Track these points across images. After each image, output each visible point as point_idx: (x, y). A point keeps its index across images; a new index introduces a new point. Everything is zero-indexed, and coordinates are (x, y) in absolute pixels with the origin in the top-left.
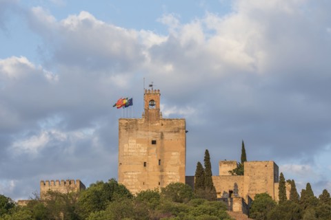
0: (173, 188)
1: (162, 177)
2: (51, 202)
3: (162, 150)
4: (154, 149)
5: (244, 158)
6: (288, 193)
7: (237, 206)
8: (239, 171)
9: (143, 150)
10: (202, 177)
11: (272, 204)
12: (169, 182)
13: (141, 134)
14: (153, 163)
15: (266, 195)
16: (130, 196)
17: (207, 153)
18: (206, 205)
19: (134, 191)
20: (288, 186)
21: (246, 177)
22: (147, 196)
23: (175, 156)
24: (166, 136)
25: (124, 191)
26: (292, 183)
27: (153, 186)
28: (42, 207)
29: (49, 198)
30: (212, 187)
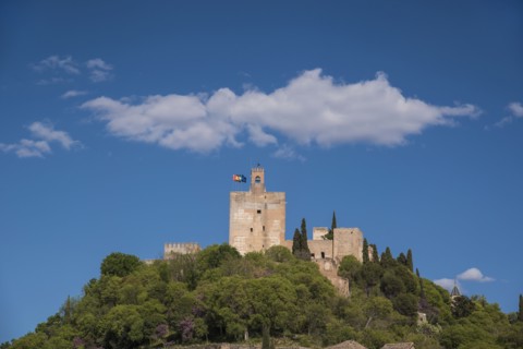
0: (273, 248)
1: (265, 241)
2: (173, 261)
3: (266, 218)
4: (259, 217)
5: (334, 225)
6: (370, 255)
7: (328, 266)
8: (330, 236)
9: (250, 218)
10: (299, 241)
11: (357, 264)
12: (272, 245)
13: (248, 205)
14: (258, 229)
15: (352, 257)
16: (239, 257)
17: (304, 221)
19: (242, 253)
20: (370, 249)
21: (335, 241)
22: (253, 257)
23: (276, 223)
24: (270, 207)
25: (235, 252)
26: (374, 246)
27: (258, 248)
28: (165, 266)
29: (172, 258)
30: (307, 250)
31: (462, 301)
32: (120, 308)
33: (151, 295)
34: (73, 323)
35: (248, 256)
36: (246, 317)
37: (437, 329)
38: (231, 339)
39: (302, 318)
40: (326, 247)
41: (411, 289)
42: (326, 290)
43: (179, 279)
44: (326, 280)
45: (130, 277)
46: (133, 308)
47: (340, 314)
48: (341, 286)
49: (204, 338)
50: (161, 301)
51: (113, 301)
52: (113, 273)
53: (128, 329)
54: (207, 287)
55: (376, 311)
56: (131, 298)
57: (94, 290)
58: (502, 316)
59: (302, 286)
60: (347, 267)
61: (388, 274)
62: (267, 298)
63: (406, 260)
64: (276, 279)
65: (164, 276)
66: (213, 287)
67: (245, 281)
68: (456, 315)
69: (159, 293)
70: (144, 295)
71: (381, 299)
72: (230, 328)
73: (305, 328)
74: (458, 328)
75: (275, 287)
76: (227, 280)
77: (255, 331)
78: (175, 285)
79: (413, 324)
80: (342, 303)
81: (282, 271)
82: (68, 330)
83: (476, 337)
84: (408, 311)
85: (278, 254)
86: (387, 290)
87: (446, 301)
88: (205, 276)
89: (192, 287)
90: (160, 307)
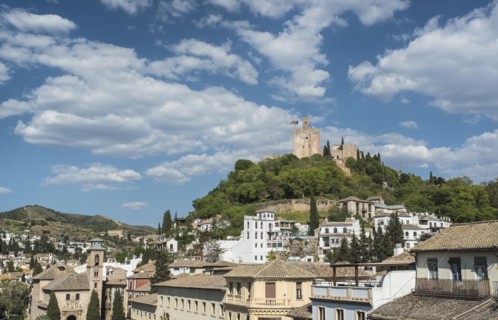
0: (315, 156)
1: (310, 151)
2: (268, 163)
3: (310, 141)
4: (307, 140)
5: (343, 143)
6: (360, 157)
7: (340, 162)
8: (341, 148)
9: (303, 141)
10: (327, 151)
11: (354, 161)
12: (313, 153)
13: (302, 135)
14: (307, 146)
15: (352, 158)
16: (298, 159)
17: (328, 141)
18: (329, 162)
19: (300, 157)
20: (360, 154)
21: (344, 150)
22: (305, 159)
23: (315, 143)
24: (312, 135)
25: (295, 157)
26: (362, 152)
27: (307, 155)
28: (264, 164)
29: (267, 161)
30: (330, 155)
31: (404, 176)
32: (245, 185)
33: (258, 178)
34: (225, 191)
35: (303, 159)
36: (302, 187)
37: (392, 189)
38: (296, 197)
39: (329, 187)
40: (339, 153)
41: (380, 171)
42: (340, 173)
43: (271, 171)
44: (340, 169)
45: (249, 170)
46: (250, 184)
47: (347, 185)
48: (347, 171)
49: (283, 198)
50: (263, 181)
51: (241, 181)
52: (240, 169)
53: (249, 194)
54: (284, 174)
55: (364, 182)
56: (249, 180)
57: (232, 176)
58: (422, 182)
59: (329, 172)
60: (349, 163)
61: (369, 165)
62: (312, 178)
63: (377, 158)
64: (314, 169)
65: (264, 170)
66: (287, 174)
67: (302, 171)
68: (401, 182)
69: (262, 177)
70: (255, 178)
71: (366, 177)
72: (295, 192)
73: (330, 191)
74: (403, 188)
75: (315, 173)
76: (293, 171)
77: (307, 194)
78: (269, 174)
79: (381, 188)
80: (348, 179)
81: (319, 166)
82: (222, 194)
83: (410, 192)
84: (379, 181)
85: (316, 157)
86: (368, 172)
87: (396, 176)
88: (282, 169)
89: (277, 174)
90: (263, 183)
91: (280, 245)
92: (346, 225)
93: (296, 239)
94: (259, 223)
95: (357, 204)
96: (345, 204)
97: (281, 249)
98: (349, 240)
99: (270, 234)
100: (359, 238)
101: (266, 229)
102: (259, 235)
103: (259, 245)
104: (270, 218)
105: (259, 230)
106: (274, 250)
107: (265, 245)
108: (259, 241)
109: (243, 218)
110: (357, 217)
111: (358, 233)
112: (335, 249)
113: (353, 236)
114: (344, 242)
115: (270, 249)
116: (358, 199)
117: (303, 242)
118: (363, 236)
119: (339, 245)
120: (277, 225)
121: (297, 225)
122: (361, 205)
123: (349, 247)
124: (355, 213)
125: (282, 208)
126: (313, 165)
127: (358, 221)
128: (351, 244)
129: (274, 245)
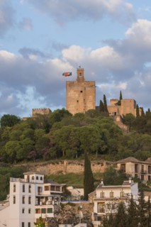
0: (90, 111)
1: (85, 107)
2: (37, 118)
3: (85, 95)
4: (82, 94)
5: (121, 98)
6: (140, 113)
7: (118, 119)
8: (119, 104)
9: (77, 95)
11: (133, 117)
12: (88, 109)
13: (76, 88)
14: (81, 101)
15: (131, 114)
16: (71, 115)
17: (105, 96)
18: (105, 119)
19: (73, 113)
20: (140, 110)
21: (122, 106)
22: (78, 115)
23: (91, 97)
24: (87, 89)
25: (68, 113)
26: (142, 109)
27: (81, 110)
28: (33, 121)
29: (36, 116)
30: (107, 111)
32: (11, 143)
33: (27, 136)
35: (76, 115)
38: (69, 158)
39: (105, 147)
42: (117, 131)
43: (41, 127)
44: (117, 126)
45: (16, 126)
46: (17, 143)
47: (125, 144)
48: (125, 129)
49: (54, 158)
50: (32, 139)
51: (7, 139)
52: (6, 125)
53: (15, 153)
54: (55, 132)
56: (17, 137)
59: (105, 130)
60: (128, 120)
62: (87, 137)
64: (90, 126)
65: (33, 126)
66: (58, 131)
67: (75, 128)
69: (31, 135)
70: (23, 136)
73: (106, 152)
75: (91, 131)
76: (66, 128)
78: (38, 131)
80: (127, 138)
81: (94, 123)
85: (92, 113)
88: (53, 126)
89: (47, 132)
91: (50, 211)
92: (123, 188)
93: (69, 204)
94: (27, 186)
95: (136, 166)
96: (124, 165)
97: (51, 215)
98: (127, 204)
99: (39, 198)
100: (138, 203)
101: (34, 193)
102: (26, 200)
103: (26, 211)
104: (39, 181)
105: (27, 194)
106: (44, 216)
107: (33, 211)
108: (27, 206)
109: (8, 181)
110: (135, 179)
111: (136, 197)
112: (111, 215)
113: (132, 201)
114: (121, 207)
115: (38, 216)
116: (137, 160)
117: (76, 208)
118: (141, 200)
119: (116, 211)
120: (47, 188)
121: (70, 188)
122: (140, 167)
123: (127, 212)
124: (133, 176)
125: (53, 169)
126: (88, 122)
127: (137, 185)
128: (129, 210)
129: (43, 211)
